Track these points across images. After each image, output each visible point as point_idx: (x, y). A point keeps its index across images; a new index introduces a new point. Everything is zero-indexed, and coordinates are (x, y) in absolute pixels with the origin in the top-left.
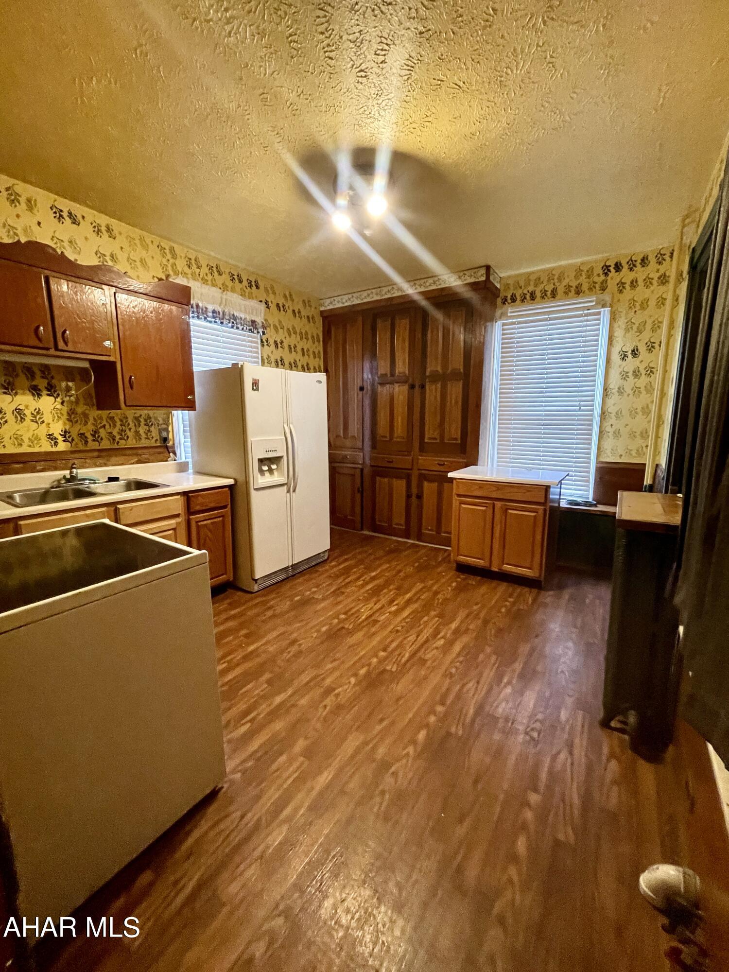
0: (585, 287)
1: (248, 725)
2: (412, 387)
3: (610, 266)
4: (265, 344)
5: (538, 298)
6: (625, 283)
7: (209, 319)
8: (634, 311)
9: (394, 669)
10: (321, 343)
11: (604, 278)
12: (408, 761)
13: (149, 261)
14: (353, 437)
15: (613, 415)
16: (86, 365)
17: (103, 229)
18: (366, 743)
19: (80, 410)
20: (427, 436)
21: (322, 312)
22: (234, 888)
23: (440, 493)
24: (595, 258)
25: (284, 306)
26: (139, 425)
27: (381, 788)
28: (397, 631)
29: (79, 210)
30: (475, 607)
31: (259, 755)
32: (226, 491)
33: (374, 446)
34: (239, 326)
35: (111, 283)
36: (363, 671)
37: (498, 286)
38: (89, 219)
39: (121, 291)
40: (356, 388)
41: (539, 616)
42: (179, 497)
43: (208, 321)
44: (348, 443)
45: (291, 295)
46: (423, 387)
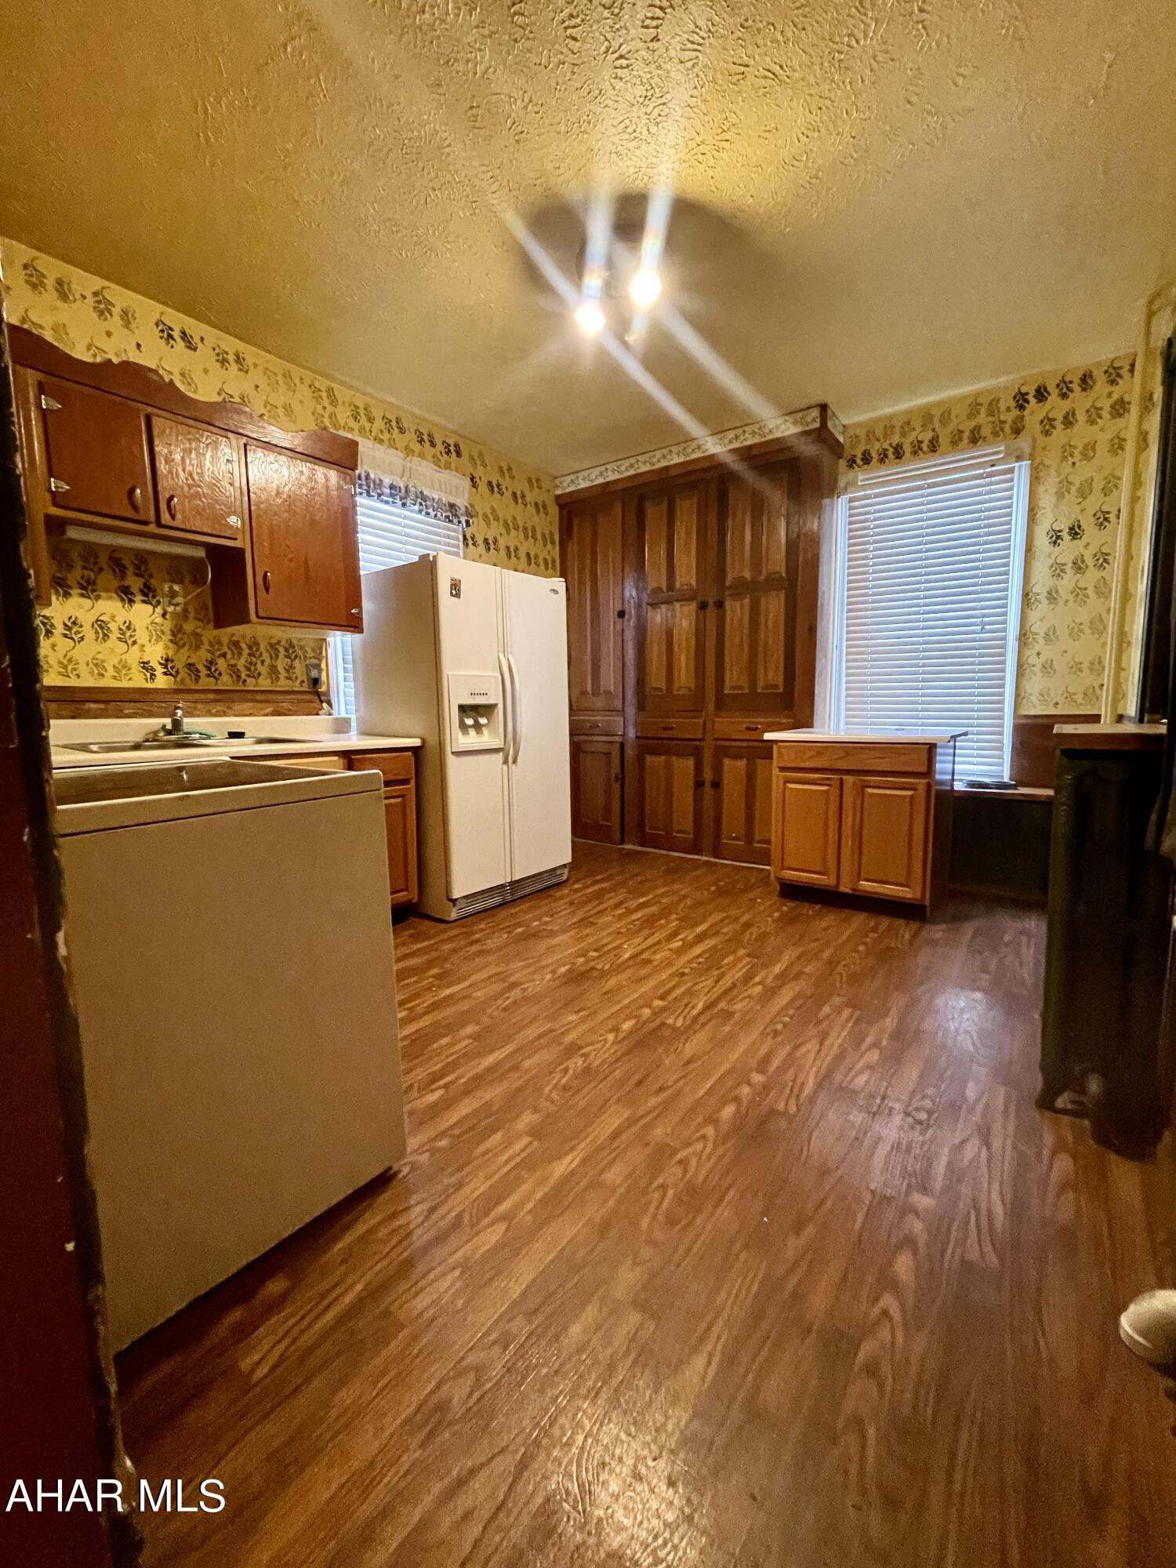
0: (986, 431)
1: (441, 1092)
2: (703, 606)
3: (1027, 394)
4: (470, 542)
5: (908, 454)
6: (1054, 420)
7: (385, 498)
8: (1070, 463)
9: (679, 1023)
10: (557, 547)
11: (1018, 413)
12: (705, 1148)
13: (297, 407)
14: (607, 693)
15: (1040, 638)
16: (200, 553)
17: (231, 358)
18: (632, 1121)
19: (189, 627)
20: (728, 684)
21: (558, 497)
22: (420, 1303)
23: (751, 778)
24: (1001, 382)
25: (498, 486)
26: (277, 656)
27: (660, 1181)
28: (683, 974)
29: (196, 328)
30: (813, 945)
31: (457, 1132)
32: (408, 757)
33: (641, 707)
34: (430, 510)
35: (241, 431)
36: (627, 1026)
37: (841, 439)
38: (210, 341)
39: (255, 442)
40: (612, 614)
41: (923, 957)
42: (335, 758)
43: (382, 501)
44: (600, 702)
45: (510, 469)
46: (720, 605)
